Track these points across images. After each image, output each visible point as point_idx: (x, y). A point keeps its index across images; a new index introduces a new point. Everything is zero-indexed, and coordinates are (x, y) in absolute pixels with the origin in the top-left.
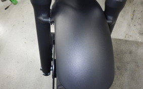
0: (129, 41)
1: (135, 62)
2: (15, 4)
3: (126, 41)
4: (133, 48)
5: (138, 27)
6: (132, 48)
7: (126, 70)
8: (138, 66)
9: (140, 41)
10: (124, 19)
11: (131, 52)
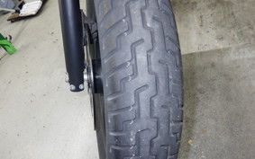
0: (205, 52)
1: (225, 75)
2: (11, 54)
3: (201, 53)
4: (215, 59)
5: (214, 32)
6: (212, 60)
7: (214, 90)
8: (230, 80)
9: (221, 47)
10: (190, 29)
11: (213, 65)
